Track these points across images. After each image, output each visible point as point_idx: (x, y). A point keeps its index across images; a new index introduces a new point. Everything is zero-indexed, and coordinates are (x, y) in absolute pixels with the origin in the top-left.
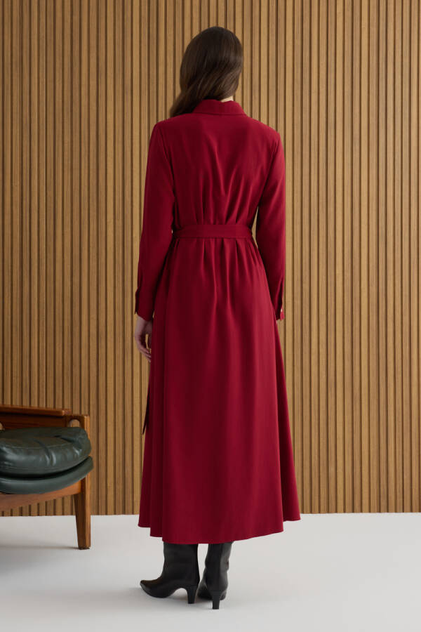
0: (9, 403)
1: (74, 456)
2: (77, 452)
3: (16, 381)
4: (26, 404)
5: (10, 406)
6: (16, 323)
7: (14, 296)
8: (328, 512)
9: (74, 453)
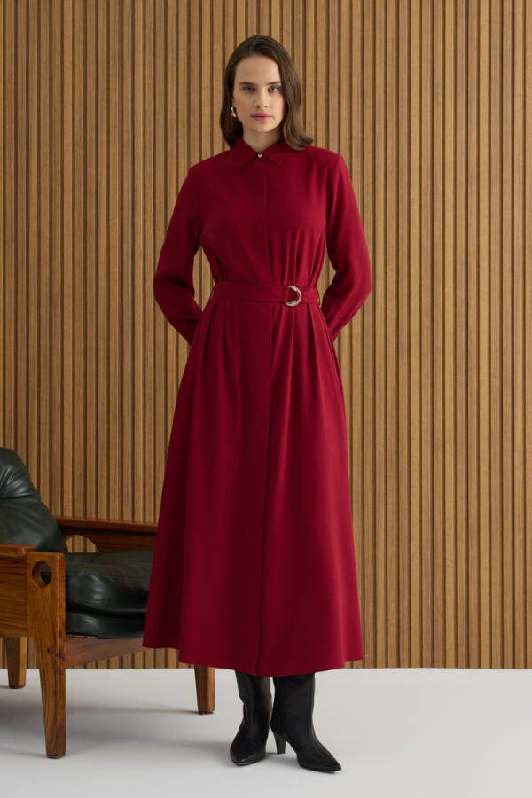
0: (105, 517)
3: (115, 486)
4: (127, 518)
5: (106, 521)
6: (115, 409)
7: (112, 372)
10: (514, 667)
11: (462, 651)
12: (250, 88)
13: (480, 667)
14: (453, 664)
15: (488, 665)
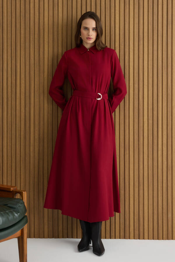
1: (14, 218)
2: (16, 215)
8: (168, 239)
9: (14, 215)
10: (158, 239)
11: (137, 232)
12: (87, 29)
13: (144, 239)
14: (133, 238)
15: (147, 238)
